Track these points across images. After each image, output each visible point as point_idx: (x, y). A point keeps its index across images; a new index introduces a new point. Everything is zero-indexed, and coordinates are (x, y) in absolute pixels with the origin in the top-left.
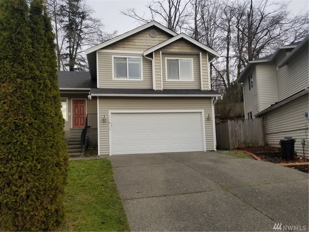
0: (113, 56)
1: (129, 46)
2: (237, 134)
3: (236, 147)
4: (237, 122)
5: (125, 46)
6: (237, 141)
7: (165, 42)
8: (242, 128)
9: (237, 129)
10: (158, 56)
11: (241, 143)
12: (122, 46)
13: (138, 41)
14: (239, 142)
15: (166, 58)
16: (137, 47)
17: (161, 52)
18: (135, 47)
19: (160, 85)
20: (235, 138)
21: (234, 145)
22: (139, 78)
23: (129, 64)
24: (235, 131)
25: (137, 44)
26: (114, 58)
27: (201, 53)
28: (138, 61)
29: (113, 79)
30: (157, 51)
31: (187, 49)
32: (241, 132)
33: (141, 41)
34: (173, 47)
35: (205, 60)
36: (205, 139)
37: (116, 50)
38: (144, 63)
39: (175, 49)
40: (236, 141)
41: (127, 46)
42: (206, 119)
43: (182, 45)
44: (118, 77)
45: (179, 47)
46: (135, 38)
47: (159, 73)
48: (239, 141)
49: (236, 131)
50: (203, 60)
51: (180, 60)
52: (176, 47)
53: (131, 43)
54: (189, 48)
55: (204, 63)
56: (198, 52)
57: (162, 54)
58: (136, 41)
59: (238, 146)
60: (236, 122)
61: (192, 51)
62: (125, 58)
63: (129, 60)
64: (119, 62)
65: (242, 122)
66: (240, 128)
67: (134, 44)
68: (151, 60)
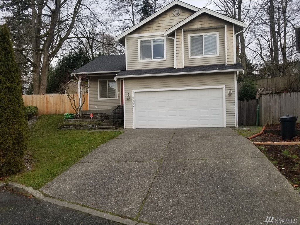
0: (139, 40)
1: (154, 28)
2: (271, 109)
3: (269, 124)
4: (273, 97)
5: (150, 29)
6: (271, 118)
7: (186, 19)
8: (277, 103)
9: (272, 104)
10: (180, 34)
11: (275, 120)
12: (147, 29)
13: (162, 22)
14: (273, 119)
15: (189, 36)
16: (161, 28)
17: (183, 30)
18: (159, 28)
19: (181, 64)
20: (269, 113)
21: (267, 122)
22: (162, 58)
23: (153, 45)
24: (269, 107)
25: (161, 25)
26: (140, 41)
27: (226, 26)
28: (162, 41)
29: (139, 61)
30: (179, 29)
31: (210, 24)
32: (276, 108)
33: (164, 22)
34: (196, 24)
35: (231, 32)
36: (225, 115)
37: (142, 33)
38: (167, 43)
39: (198, 25)
40: (269, 117)
41: (152, 29)
42: (228, 95)
43: (205, 20)
44: (143, 58)
45: (202, 23)
46: (160, 19)
47: (180, 52)
48: (273, 117)
49: (271, 106)
50: (229, 32)
51: (204, 35)
52: (199, 23)
53: (155, 25)
54: (213, 22)
55: (229, 35)
56: (223, 25)
57: (184, 31)
58: (160, 22)
59: (271, 123)
60: (271, 97)
61: (216, 25)
62: (149, 40)
63: (153, 42)
64: (144, 44)
65: (278, 97)
66: (275, 103)
67: (159, 25)
68: (173, 39)
